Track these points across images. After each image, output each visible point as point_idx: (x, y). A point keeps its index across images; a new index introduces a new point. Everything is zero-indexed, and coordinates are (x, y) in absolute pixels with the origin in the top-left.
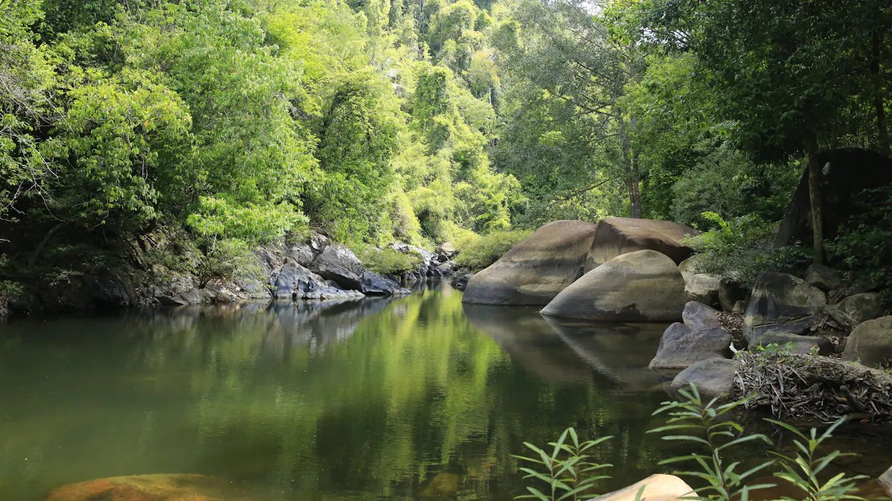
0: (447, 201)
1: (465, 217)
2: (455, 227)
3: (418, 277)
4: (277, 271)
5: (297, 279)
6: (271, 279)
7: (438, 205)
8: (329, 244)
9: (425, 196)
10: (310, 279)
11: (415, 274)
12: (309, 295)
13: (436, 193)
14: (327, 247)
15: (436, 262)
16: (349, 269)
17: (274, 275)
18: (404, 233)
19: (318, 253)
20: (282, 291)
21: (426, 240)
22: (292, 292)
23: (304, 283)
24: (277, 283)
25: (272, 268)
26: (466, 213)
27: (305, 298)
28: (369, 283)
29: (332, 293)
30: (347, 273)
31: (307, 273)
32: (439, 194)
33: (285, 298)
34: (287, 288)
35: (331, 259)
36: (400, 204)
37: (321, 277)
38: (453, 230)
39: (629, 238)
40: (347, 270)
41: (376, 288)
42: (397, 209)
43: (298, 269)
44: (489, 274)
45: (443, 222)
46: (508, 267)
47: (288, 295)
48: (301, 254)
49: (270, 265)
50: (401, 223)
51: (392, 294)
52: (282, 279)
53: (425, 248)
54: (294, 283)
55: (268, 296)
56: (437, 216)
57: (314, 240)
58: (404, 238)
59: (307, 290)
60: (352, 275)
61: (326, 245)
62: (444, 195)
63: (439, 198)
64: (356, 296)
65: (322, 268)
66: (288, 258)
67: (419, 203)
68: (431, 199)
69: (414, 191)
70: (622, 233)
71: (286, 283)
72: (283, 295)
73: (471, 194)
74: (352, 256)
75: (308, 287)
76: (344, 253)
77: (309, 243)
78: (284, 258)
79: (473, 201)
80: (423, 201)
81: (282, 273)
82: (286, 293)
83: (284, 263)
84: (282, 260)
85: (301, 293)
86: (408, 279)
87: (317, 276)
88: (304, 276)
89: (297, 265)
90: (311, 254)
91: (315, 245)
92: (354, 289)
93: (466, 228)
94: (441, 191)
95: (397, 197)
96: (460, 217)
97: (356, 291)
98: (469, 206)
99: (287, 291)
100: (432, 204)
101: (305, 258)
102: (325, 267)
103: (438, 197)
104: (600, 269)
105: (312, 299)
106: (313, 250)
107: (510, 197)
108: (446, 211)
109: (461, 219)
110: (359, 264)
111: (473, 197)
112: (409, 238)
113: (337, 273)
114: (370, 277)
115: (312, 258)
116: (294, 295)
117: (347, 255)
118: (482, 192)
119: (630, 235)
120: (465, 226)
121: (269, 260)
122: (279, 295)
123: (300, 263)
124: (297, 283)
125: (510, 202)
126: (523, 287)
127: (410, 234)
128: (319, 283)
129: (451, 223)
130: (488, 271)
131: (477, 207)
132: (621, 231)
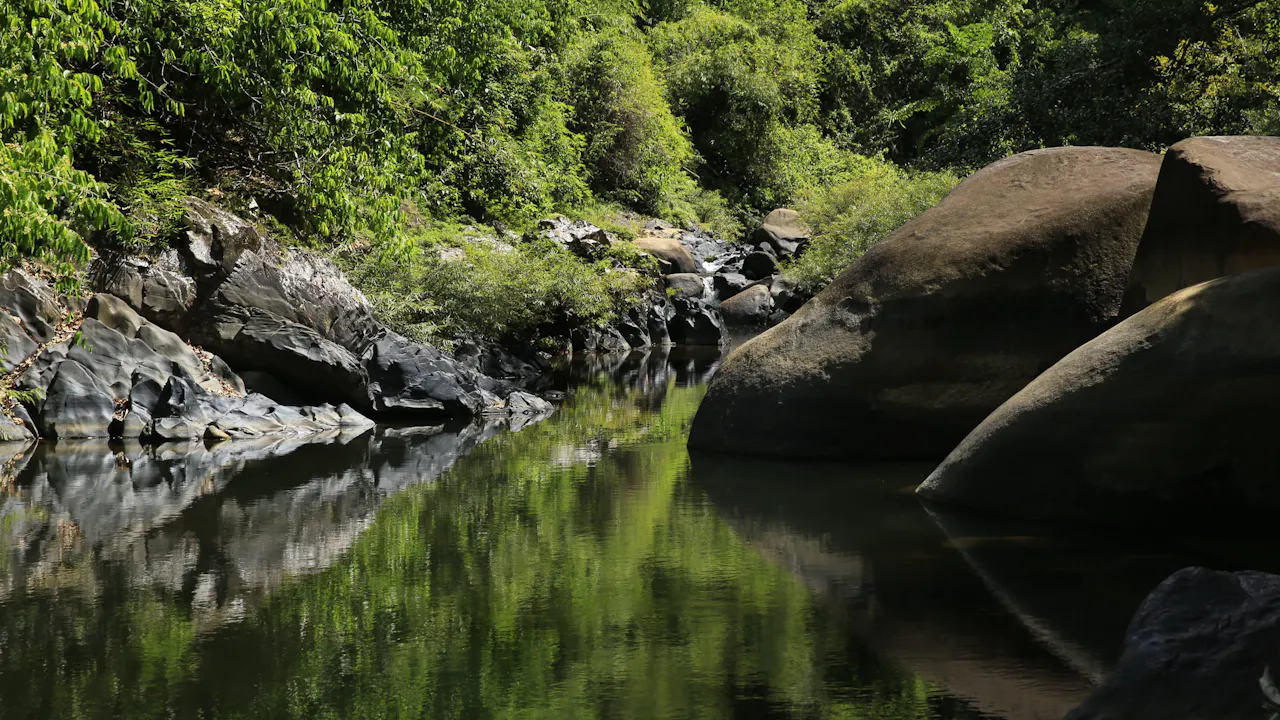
0: (792, 58)
1: (864, 112)
2: (827, 147)
3: (636, 342)
4: (57, 345)
5: (129, 370)
6: (35, 373)
7: (761, 73)
8: (254, 245)
9: (713, 41)
10: (176, 369)
11: (625, 331)
12: (166, 425)
13: (753, 30)
14: (247, 254)
15: (734, 278)
16: (322, 332)
17: (47, 359)
18: (633, 173)
19: (208, 277)
20: (71, 416)
21: (715, 198)
22: (109, 416)
23: (152, 385)
24: (55, 387)
25: (43, 332)
26: (865, 96)
27: (151, 439)
28: (394, 377)
29: (252, 418)
30: (315, 345)
31: (171, 349)
32: (763, 32)
33: (82, 438)
34: (91, 402)
35: (260, 297)
36: (615, 71)
37: (220, 361)
38: (816, 158)
39: (1252, 217)
40: (314, 333)
41: (417, 394)
42: (605, 89)
43: (138, 335)
44: (778, 349)
45: (779, 132)
46: (842, 323)
47: (92, 427)
48: (151, 282)
49: (36, 324)
50: (621, 141)
51: (478, 415)
52: (74, 371)
53: (707, 227)
54: (117, 386)
55: (21, 431)
56: (756, 108)
57: (199, 231)
58: (634, 195)
59: (160, 410)
60: (334, 353)
61: (239, 247)
62: (781, 37)
63: (764, 47)
64: (342, 425)
65: (228, 331)
66: (101, 297)
67: (692, 64)
68: (734, 48)
69: (673, 26)
70: (1230, 198)
71: (87, 386)
72: (76, 429)
73: (884, 26)
74: (339, 285)
75: (165, 401)
76: (307, 273)
77: (181, 243)
78: (88, 296)
79: (893, 49)
80: (705, 58)
81: (77, 350)
82: (85, 419)
83: (86, 315)
84: (79, 303)
85: (138, 419)
86: (600, 350)
87: (211, 356)
88: (157, 360)
89: (136, 320)
90: (188, 282)
91: (200, 250)
92: (336, 404)
93: (868, 150)
94: (770, 18)
95: (603, 47)
96: (846, 112)
97: (345, 407)
98: (877, 67)
99: (91, 414)
100: (737, 70)
101: (167, 293)
102: (238, 325)
103: (760, 40)
104: (1110, 339)
105: (175, 440)
106: (190, 265)
107: (1030, 32)
108: (787, 90)
109: (849, 119)
110: (361, 311)
111: (894, 34)
112: (652, 192)
113: (279, 345)
114: (399, 358)
115: (192, 295)
116: (116, 429)
117: (318, 280)
118: (925, 19)
119: (1258, 208)
120: (864, 144)
121: (30, 306)
122: (60, 430)
123: (145, 311)
124: (128, 384)
125: (1027, 49)
126: (892, 395)
127: (655, 179)
128: (214, 385)
129: (812, 132)
130: (774, 336)
131: (905, 70)
132: (1227, 192)
